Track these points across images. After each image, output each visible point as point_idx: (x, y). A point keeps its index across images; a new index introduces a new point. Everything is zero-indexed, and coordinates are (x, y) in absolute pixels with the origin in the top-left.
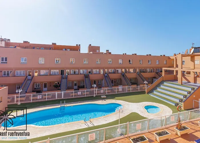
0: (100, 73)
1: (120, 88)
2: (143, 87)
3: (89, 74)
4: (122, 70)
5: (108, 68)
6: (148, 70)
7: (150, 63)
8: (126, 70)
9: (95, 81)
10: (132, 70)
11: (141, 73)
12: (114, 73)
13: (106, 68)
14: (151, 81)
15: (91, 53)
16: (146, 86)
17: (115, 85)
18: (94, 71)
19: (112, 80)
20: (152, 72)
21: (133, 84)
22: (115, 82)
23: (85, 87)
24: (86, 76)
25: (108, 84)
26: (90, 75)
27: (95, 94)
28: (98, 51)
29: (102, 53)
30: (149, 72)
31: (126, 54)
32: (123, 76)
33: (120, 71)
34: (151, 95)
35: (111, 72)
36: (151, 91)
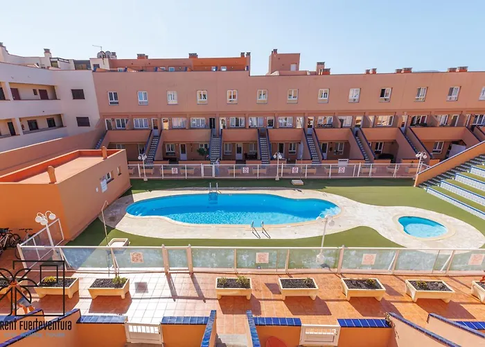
0: (294, 127)
1: (342, 166)
2: (411, 167)
3: (268, 127)
4: (354, 118)
5: (316, 114)
6: (442, 119)
7: (454, 96)
8: (366, 119)
9: (281, 145)
10: (384, 120)
11: (413, 128)
12: (331, 126)
13: (310, 114)
14: (442, 151)
15: (276, 73)
16: (419, 164)
17: (330, 158)
18: (281, 120)
19: (324, 145)
20: (452, 125)
21: (382, 157)
22: (331, 149)
23: (259, 157)
24: (262, 133)
25: (311, 155)
26: (271, 131)
27: (280, 174)
28: (293, 67)
29: (305, 73)
30: (442, 125)
31: (374, 70)
32: (356, 134)
33: (348, 121)
34: (429, 191)
35: (322, 123)
36: (432, 181)
